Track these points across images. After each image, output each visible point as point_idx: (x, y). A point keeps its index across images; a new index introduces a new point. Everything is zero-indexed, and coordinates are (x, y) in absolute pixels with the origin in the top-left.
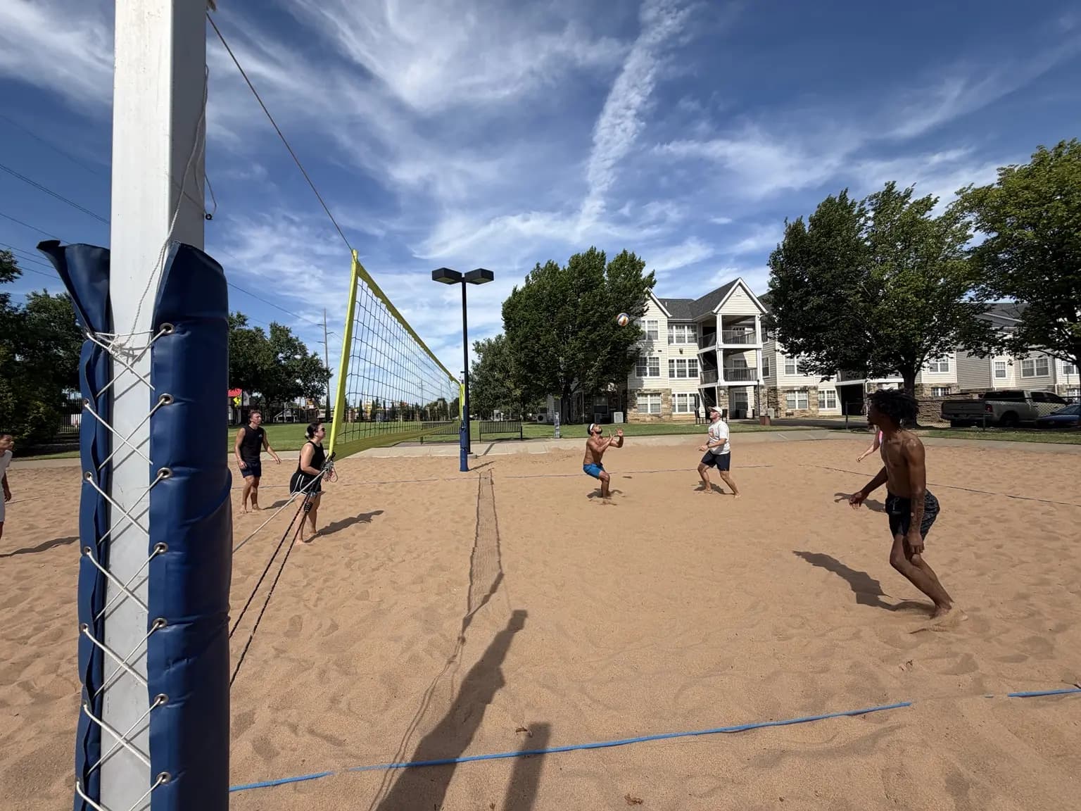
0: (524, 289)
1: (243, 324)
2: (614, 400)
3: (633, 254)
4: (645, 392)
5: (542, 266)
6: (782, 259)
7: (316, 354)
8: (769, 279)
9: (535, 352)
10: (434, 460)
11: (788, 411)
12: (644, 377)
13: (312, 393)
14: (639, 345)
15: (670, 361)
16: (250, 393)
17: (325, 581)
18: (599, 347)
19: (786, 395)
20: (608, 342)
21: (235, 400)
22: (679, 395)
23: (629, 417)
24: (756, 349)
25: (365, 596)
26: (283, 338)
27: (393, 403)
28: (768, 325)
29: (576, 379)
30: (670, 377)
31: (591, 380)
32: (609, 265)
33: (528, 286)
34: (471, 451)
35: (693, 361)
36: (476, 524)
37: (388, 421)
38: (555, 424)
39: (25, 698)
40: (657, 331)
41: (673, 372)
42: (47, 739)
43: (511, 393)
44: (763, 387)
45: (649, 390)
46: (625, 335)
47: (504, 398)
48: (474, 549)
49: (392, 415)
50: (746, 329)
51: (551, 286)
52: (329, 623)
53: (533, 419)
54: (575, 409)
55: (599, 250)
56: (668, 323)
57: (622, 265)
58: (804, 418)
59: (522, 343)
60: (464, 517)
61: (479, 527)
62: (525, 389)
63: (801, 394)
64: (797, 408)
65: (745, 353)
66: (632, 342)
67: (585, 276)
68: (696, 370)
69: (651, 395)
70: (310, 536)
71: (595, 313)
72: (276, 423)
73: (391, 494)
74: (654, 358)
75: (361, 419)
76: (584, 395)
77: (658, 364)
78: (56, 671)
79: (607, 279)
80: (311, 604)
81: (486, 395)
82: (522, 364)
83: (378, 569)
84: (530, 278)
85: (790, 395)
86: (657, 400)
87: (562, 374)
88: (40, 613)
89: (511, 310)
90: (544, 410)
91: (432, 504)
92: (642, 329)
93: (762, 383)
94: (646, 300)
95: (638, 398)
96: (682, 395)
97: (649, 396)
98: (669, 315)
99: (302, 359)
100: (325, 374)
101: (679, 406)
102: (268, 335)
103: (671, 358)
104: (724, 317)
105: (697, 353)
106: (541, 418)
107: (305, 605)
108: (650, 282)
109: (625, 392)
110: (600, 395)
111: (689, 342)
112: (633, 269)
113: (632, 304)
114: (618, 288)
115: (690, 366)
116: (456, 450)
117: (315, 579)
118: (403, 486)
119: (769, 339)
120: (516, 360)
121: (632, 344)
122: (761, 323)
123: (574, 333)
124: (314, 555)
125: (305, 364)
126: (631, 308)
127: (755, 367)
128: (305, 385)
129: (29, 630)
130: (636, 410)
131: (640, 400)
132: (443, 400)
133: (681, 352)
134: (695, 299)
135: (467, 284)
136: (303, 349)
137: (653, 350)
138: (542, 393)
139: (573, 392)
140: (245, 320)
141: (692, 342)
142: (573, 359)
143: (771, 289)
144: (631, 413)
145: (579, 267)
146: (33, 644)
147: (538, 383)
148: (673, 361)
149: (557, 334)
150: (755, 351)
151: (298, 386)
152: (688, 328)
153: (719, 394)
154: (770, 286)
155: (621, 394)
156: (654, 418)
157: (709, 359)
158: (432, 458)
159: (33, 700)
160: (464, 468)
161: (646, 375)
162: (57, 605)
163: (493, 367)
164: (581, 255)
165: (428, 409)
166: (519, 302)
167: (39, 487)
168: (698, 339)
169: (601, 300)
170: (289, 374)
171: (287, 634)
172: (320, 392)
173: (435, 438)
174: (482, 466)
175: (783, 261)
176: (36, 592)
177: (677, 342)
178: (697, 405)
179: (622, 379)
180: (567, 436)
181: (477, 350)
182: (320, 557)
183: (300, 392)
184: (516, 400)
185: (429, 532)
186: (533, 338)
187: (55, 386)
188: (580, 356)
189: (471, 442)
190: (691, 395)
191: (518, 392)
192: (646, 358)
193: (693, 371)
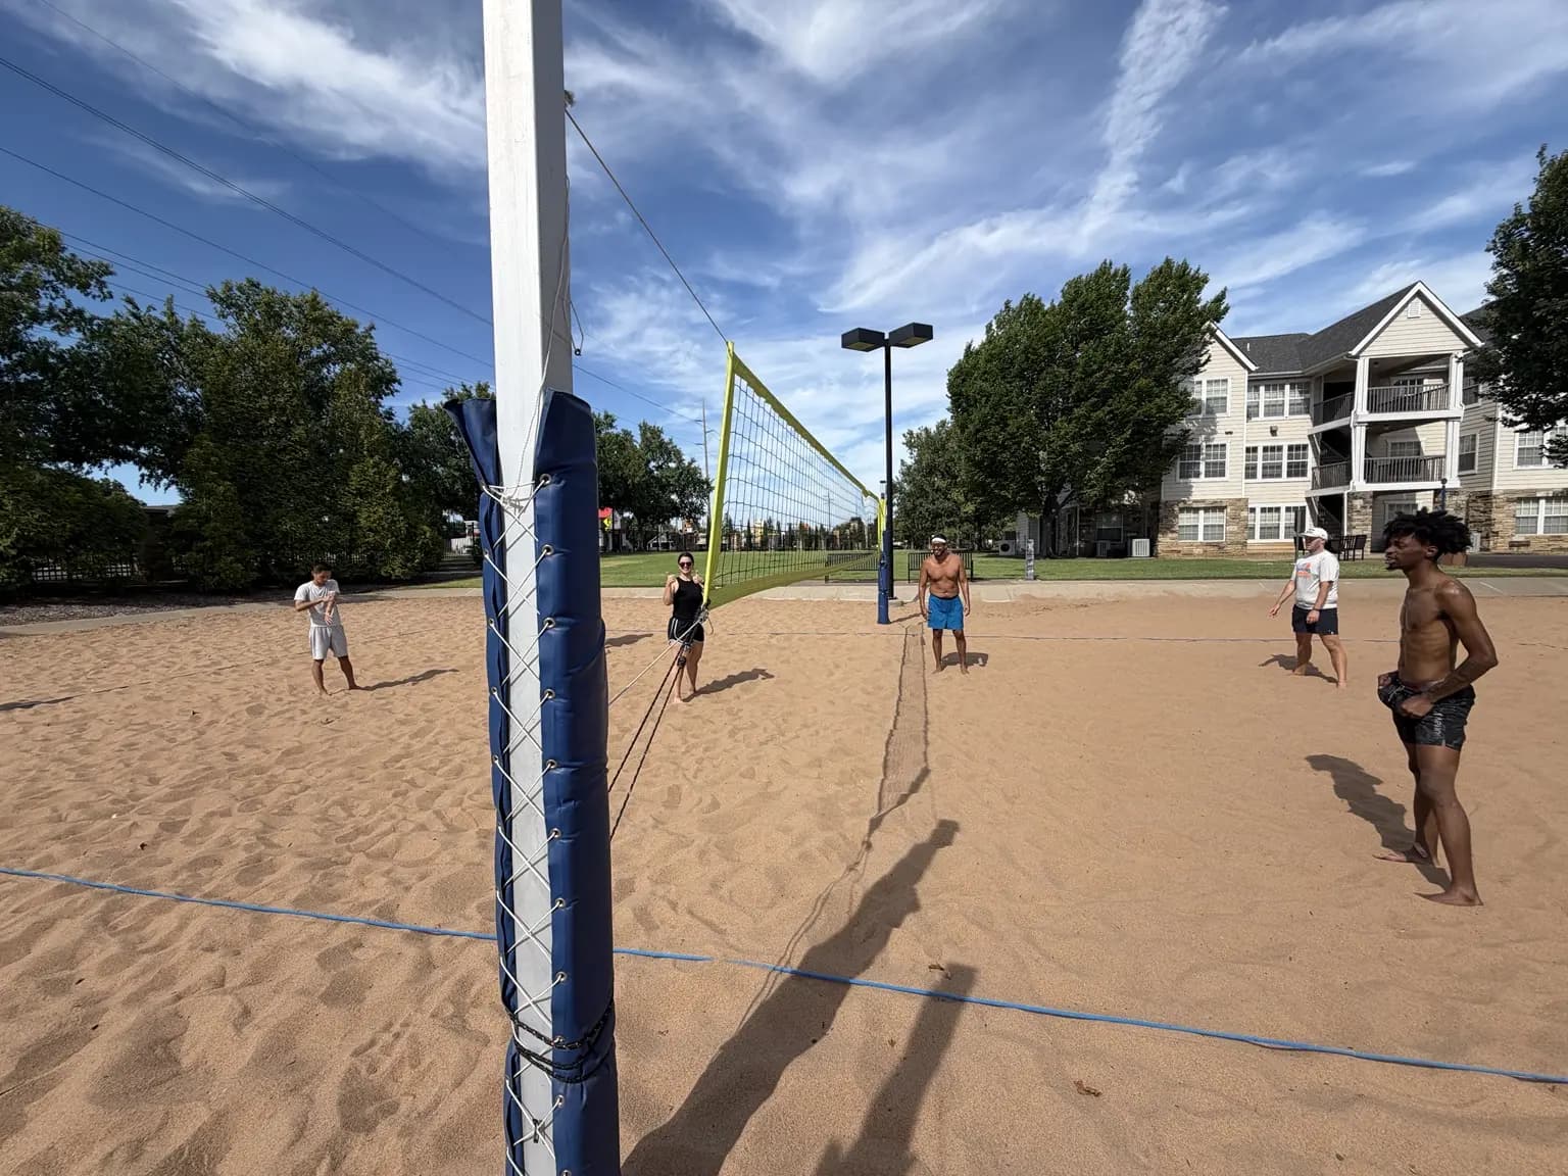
0: (983, 344)
1: (611, 426)
2: (1134, 519)
3: (1185, 263)
4: (1195, 505)
5: (1014, 305)
6: (1527, 234)
7: (693, 461)
8: (1491, 277)
9: (998, 445)
10: (842, 606)
11: (1515, 539)
12: (1193, 480)
13: (690, 512)
14: (1185, 424)
15: (1248, 450)
16: (621, 514)
17: (706, 750)
18: (1111, 432)
19: (1514, 506)
20: (1128, 422)
21: (606, 522)
22: (1263, 510)
23: (1160, 547)
24: (1447, 420)
25: (750, 774)
26: (656, 444)
27: (790, 525)
28: (1479, 369)
29: (1068, 486)
30: (1247, 477)
31: (1092, 487)
32: (1137, 289)
33: (989, 341)
34: (895, 596)
35: (1298, 447)
36: (896, 698)
37: (784, 550)
38: (1028, 558)
39: (438, 826)
40: (1225, 398)
41: (1255, 468)
42: (460, 867)
43: (959, 509)
44: (1455, 492)
45: (1203, 501)
46: (1160, 409)
47: (948, 517)
48: (891, 731)
49: (788, 541)
50: (1426, 382)
51: (1029, 337)
52: (708, 800)
53: (994, 549)
54: (1063, 534)
55: (1118, 266)
56: (1249, 381)
57: (1160, 286)
58: (1555, 553)
59: (978, 431)
60: (880, 688)
61: (901, 703)
62: (980, 503)
63: (1554, 505)
64: (1540, 532)
65: (1418, 428)
66: (1172, 420)
67: (1090, 314)
68: (1304, 465)
69: (1206, 510)
70: (689, 693)
71: (1105, 375)
72: (650, 551)
73: (784, 648)
74: (1216, 446)
75: (750, 547)
76: (1081, 511)
77: (1223, 456)
78: (460, 804)
79: (1131, 314)
80: (690, 775)
81: (921, 513)
82: (978, 465)
83: (766, 742)
84: (994, 327)
85: (1523, 506)
86: (1216, 518)
87: (1043, 479)
88: (446, 746)
89: (963, 383)
90: (1012, 536)
91: (837, 666)
92: (1195, 396)
93: (1453, 482)
94: (1206, 343)
95: (1180, 516)
96: (1270, 510)
97: (1202, 512)
98: (1253, 367)
99: (678, 468)
100: (705, 487)
101: (1261, 528)
102: (637, 438)
103: (1251, 445)
104: (1373, 363)
105: (1307, 433)
106: (1005, 548)
107: (685, 775)
108: (1217, 311)
109: (1156, 505)
110: (1108, 510)
111: (1293, 412)
112: (1184, 291)
113: (1177, 354)
114: (1151, 326)
115: (1290, 457)
116: (872, 593)
117: (695, 746)
118: (800, 639)
119: (1480, 400)
120: (968, 459)
121: (1174, 423)
122: (1464, 365)
123: (1067, 411)
124: (694, 717)
125: (681, 473)
126: (1174, 361)
127: (1442, 453)
128: (682, 502)
129: (435, 763)
130: (1175, 535)
131: (1185, 519)
132: (859, 520)
133: (1273, 432)
134: (1312, 332)
135: (892, 348)
136: (678, 454)
137: (1214, 432)
138: (1009, 508)
139: (1063, 505)
140: (613, 421)
141: (1299, 413)
142: (1062, 453)
143: (1493, 298)
144: (1165, 541)
145: (1080, 300)
146: (440, 776)
147: (1002, 493)
148: (1255, 449)
149: (1036, 414)
150: (1443, 423)
151: (672, 502)
152: (1292, 386)
153: (1351, 508)
154: (1492, 290)
155: (1148, 509)
156: (1209, 549)
157: (1335, 446)
158: (841, 603)
159: (445, 829)
160: (884, 619)
161: (1198, 475)
162: (456, 741)
163: (931, 470)
164: (1084, 278)
165: (837, 533)
166: (975, 367)
167: (431, 618)
168: (1312, 409)
169: (1116, 352)
170: (663, 488)
171: (666, 805)
172: (699, 510)
173: (844, 575)
174: (910, 617)
175: (1530, 237)
176: (439, 724)
177: (1267, 414)
178: (1299, 524)
179: (1152, 483)
180: (1048, 577)
181: (910, 445)
182: (700, 721)
183: (676, 511)
184: (967, 520)
185: (832, 703)
186: (997, 423)
187: (437, 507)
188: (1075, 447)
189: (895, 583)
190: (1288, 509)
191: (970, 508)
192: (1199, 448)
193: (1297, 465)
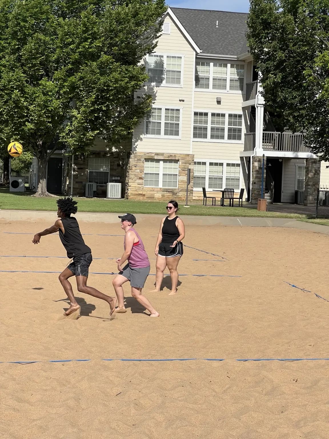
4: (156, 157)
12: (156, 136)
22: (211, 165)
23: (130, 191)
35: (235, 116)
41: (205, 129)
45: (162, 154)
68: (240, 130)
69: (165, 161)
74: (172, 110)
77: (178, 118)
86: (174, 168)
95: (144, 165)
96: (216, 164)
97: (161, 162)
101: (209, 178)
103: (202, 111)
105: (241, 105)
109: (127, 155)
111: (231, 88)
115: (230, 123)
130: (141, 181)
131: (149, 167)
133: (219, 102)
141: (236, 88)
144: (133, 186)
148: (205, 114)
152: (232, 66)
156: (167, 194)
161: (159, 132)
168: (245, 86)
177: (214, 87)
190: (228, 165)
192: (160, 109)
193: (235, 130)
